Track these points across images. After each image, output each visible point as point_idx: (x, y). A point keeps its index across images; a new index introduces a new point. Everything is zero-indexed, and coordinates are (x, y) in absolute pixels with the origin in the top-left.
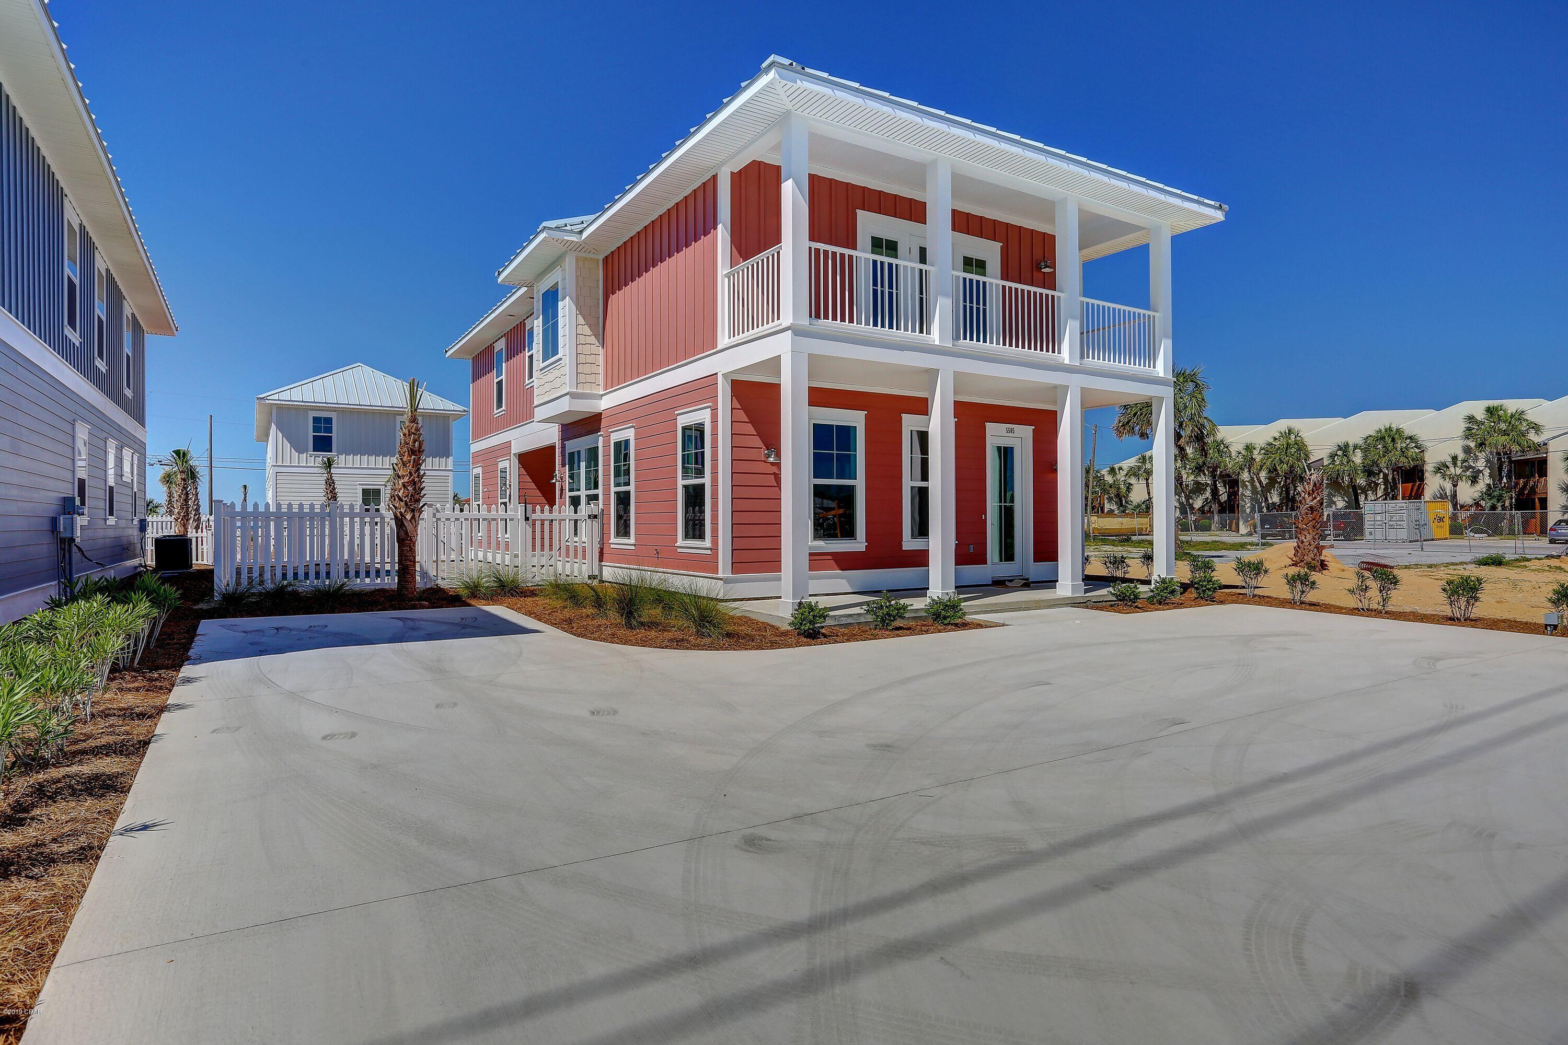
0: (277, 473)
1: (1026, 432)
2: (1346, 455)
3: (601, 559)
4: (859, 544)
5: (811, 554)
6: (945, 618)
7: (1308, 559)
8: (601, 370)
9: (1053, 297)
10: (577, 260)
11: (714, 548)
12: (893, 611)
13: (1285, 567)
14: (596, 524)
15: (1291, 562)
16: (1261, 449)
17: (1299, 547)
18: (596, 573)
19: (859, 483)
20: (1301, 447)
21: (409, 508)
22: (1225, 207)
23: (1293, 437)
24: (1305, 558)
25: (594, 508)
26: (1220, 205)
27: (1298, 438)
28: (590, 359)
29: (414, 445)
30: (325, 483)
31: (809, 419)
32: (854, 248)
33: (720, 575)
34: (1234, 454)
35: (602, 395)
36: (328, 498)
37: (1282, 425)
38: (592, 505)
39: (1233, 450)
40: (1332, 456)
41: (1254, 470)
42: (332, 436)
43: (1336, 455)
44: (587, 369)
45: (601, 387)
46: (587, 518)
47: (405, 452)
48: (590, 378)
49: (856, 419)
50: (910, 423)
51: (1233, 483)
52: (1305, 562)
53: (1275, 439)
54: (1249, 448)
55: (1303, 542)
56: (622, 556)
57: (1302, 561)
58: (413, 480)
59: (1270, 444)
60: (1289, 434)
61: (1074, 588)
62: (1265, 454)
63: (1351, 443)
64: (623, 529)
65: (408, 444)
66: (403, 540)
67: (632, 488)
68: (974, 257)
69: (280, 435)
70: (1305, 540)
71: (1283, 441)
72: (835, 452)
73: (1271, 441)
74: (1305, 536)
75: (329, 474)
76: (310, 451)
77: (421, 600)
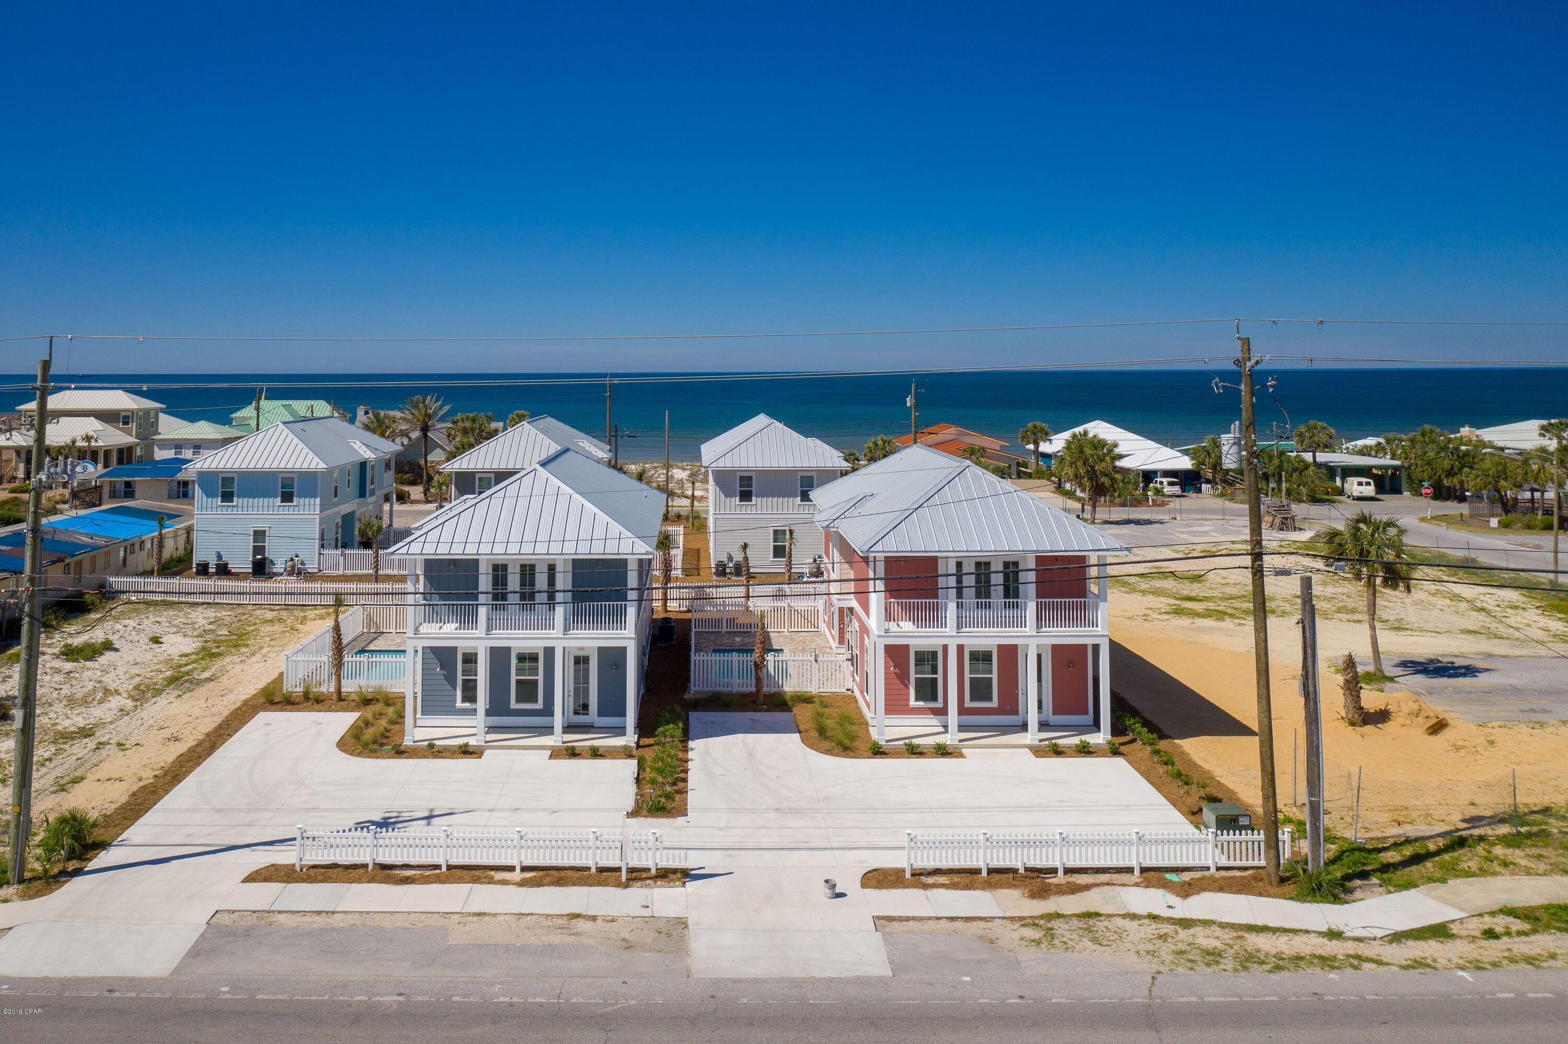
0: (715, 519)
4: (939, 705)
12: (912, 748)
14: (849, 663)
15: (1341, 716)
18: (850, 687)
19: (940, 677)
25: (848, 656)
42: (752, 491)
46: (845, 660)
56: (857, 684)
70: (1346, 702)
74: (1347, 699)
75: (745, 553)
76: (738, 502)
77: (764, 704)
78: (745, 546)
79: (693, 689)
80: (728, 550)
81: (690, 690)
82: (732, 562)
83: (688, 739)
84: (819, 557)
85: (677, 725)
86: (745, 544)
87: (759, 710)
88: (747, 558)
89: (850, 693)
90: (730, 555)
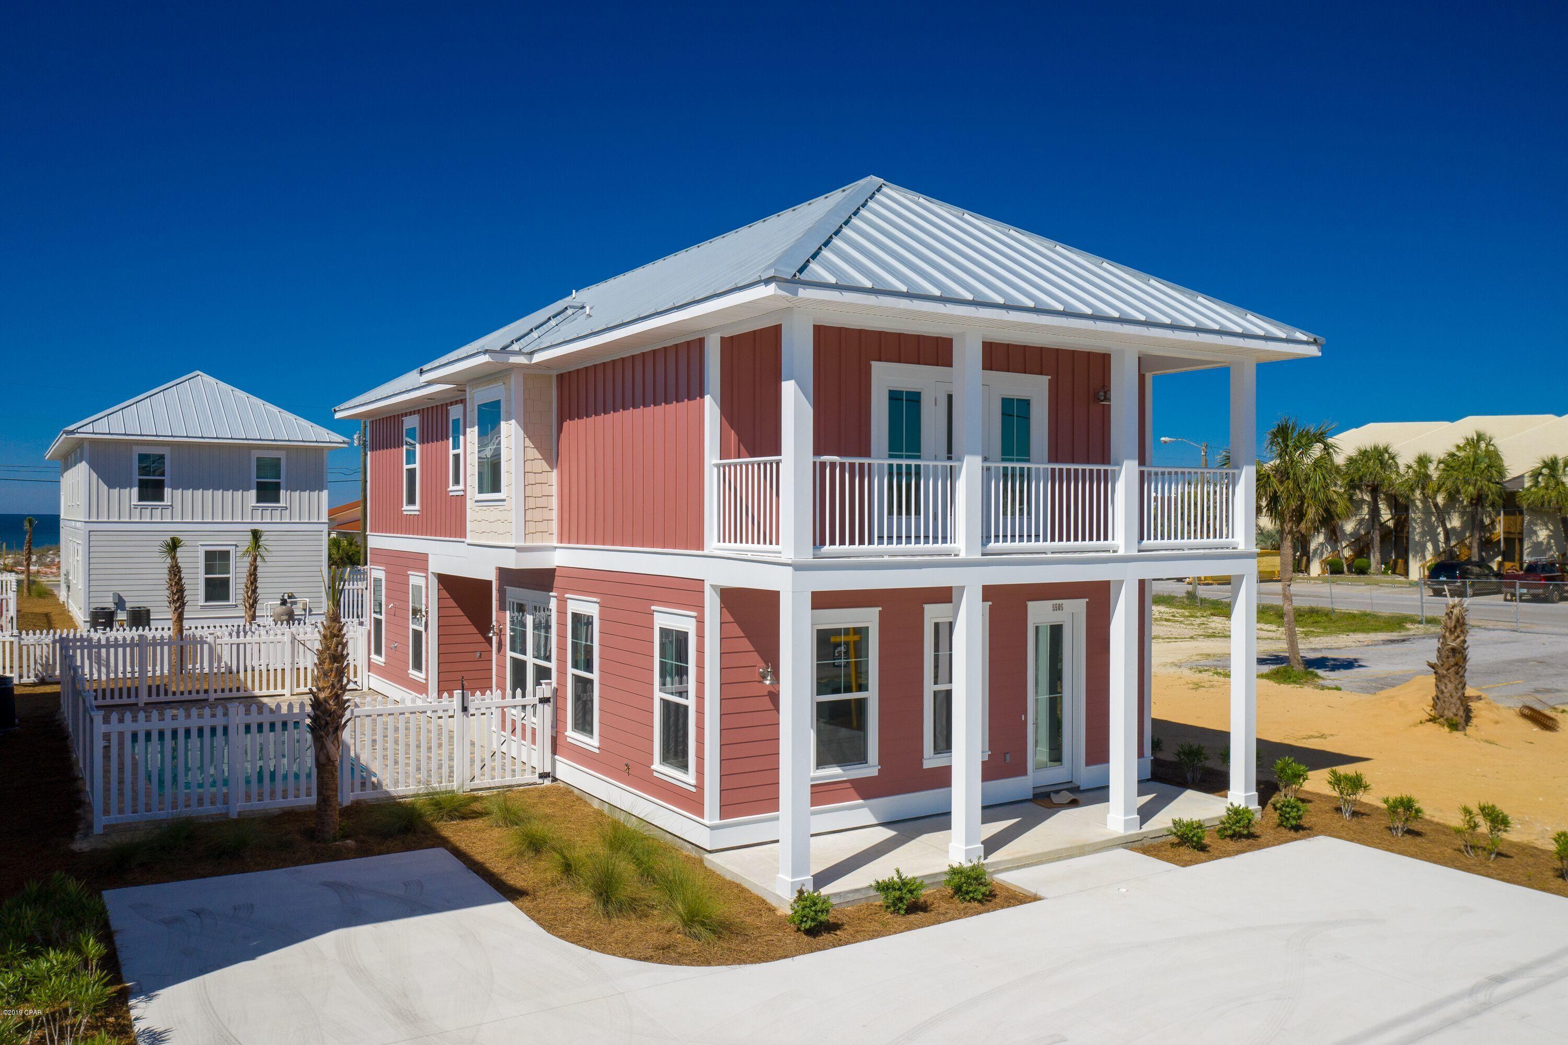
0: (90, 531)
1: (1077, 607)
2: (1553, 476)
3: (554, 752)
4: (870, 769)
5: (812, 786)
6: (967, 893)
7: (1449, 714)
8: (554, 515)
9: (1106, 471)
10: (525, 379)
11: (700, 786)
12: (905, 894)
13: (1421, 723)
14: (548, 708)
15: (1428, 717)
16: (1440, 462)
17: (1438, 698)
18: (548, 769)
19: (872, 695)
20: (1493, 461)
22: (1321, 340)
23: (1483, 445)
24: (1446, 712)
25: (545, 690)
26: (1315, 340)
27: (1492, 448)
28: (541, 502)
30: (168, 572)
31: (813, 625)
32: (868, 454)
33: (706, 821)
34: (1402, 469)
35: (556, 548)
36: (172, 592)
37: (1470, 426)
38: (543, 685)
39: (1402, 462)
40: (1536, 474)
41: (1429, 492)
42: (163, 480)
43: (1541, 474)
44: (537, 515)
45: (555, 537)
46: (538, 702)
47: (326, 658)
48: (542, 526)
49: (869, 618)
50: (933, 613)
51: (1400, 507)
52: (1445, 717)
53: (1458, 447)
54: (1423, 461)
55: (1442, 692)
56: (581, 756)
57: (1442, 716)
58: (336, 693)
59: (1452, 455)
60: (1478, 440)
61: (1127, 824)
62: (1444, 470)
63: (1560, 457)
64: (584, 723)
65: (329, 648)
66: (324, 765)
67: (595, 676)
68: (1015, 398)
69: (94, 476)
70: (1445, 690)
71: (1469, 451)
72: (843, 660)
73: (1454, 450)
74: (1446, 684)
75: (174, 558)
76: (135, 501)
77: (346, 837)
78: (174, 545)
79: (100, 822)
80: (116, 589)
81: (90, 826)
82: (123, 609)
83: (124, 996)
84: (289, 597)
85: (79, 951)
86: (173, 539)
87: (337, 855)
88: (179, 568)
89: (547, 782)
90: (120, 597)
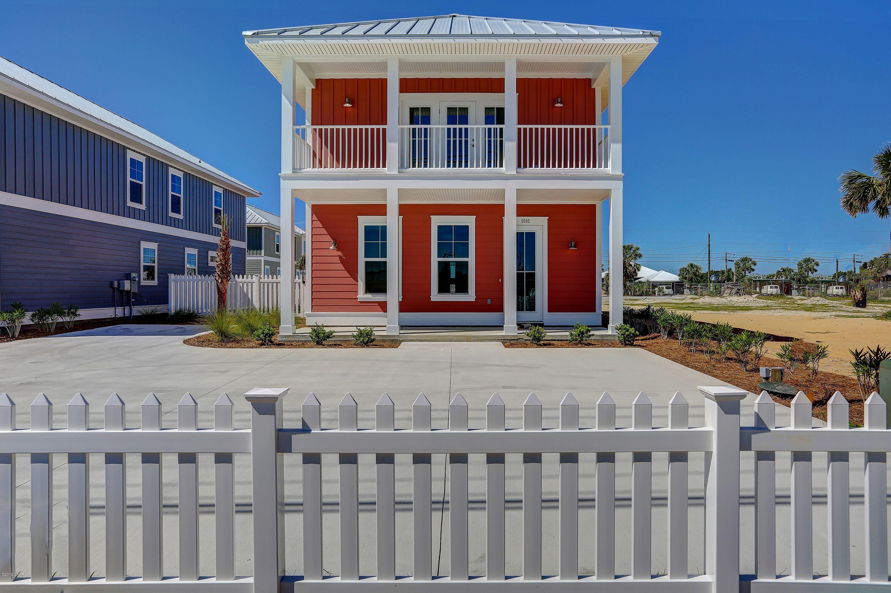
21: (220, 277)
29: (223, 247)
50: (437, 221)
